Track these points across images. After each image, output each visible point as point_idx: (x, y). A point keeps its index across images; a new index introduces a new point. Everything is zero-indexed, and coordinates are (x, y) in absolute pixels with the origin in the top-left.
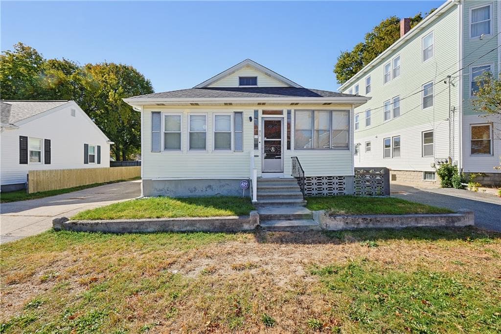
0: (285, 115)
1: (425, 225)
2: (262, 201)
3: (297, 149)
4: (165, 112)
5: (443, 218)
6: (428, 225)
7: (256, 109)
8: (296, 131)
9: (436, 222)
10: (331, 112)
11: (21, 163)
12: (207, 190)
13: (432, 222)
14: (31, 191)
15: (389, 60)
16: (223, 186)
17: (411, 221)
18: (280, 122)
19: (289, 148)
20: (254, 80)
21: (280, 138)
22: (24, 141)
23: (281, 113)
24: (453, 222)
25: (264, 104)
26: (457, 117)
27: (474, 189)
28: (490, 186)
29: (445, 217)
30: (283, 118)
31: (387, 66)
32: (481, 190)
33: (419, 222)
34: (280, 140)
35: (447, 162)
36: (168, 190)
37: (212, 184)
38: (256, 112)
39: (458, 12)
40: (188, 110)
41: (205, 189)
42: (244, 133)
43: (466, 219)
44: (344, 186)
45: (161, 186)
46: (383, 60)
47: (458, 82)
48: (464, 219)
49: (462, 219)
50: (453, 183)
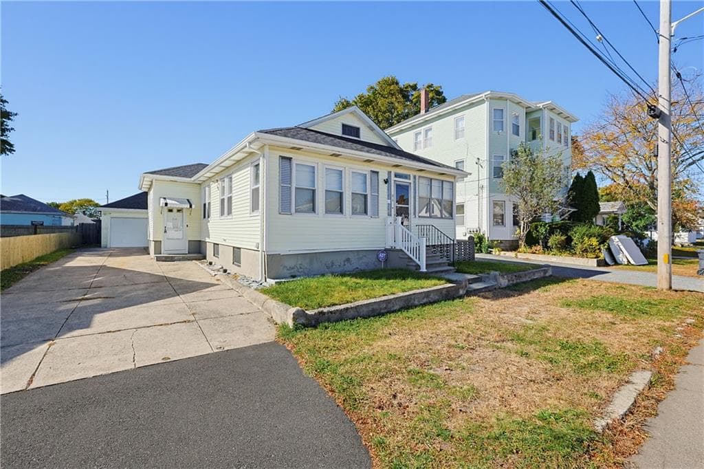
0: (411, 181)
2: (430, 271)
3: (420, 217)
4: (297, 158)
7: (390, 170)
8: (420, 198)
10: (442, 182)
12: (345, 265)
15: (420, 129)
16: (361, 258)
18: (408, 187)
19: (415, 215)
20: (356, 131)
21: (408, 205)
23: (408, 177)
25: (397, 166)
26: (485, 193)
27: (497, 253)
28: (507, 250)
31: (417, 135)
32: (502, 253)
35: (477, 231)
36: (301, 268)
37: (351, 256)
38: (390, 173)
39: (485, 106)
40: (324, 161)
41: (343, 263)
42: (380, 196)
44: (450, 253)
45: (290, 263)
46: (413, 127)
47: (485, 165)
49: (548, 271)
50: (483, 250)
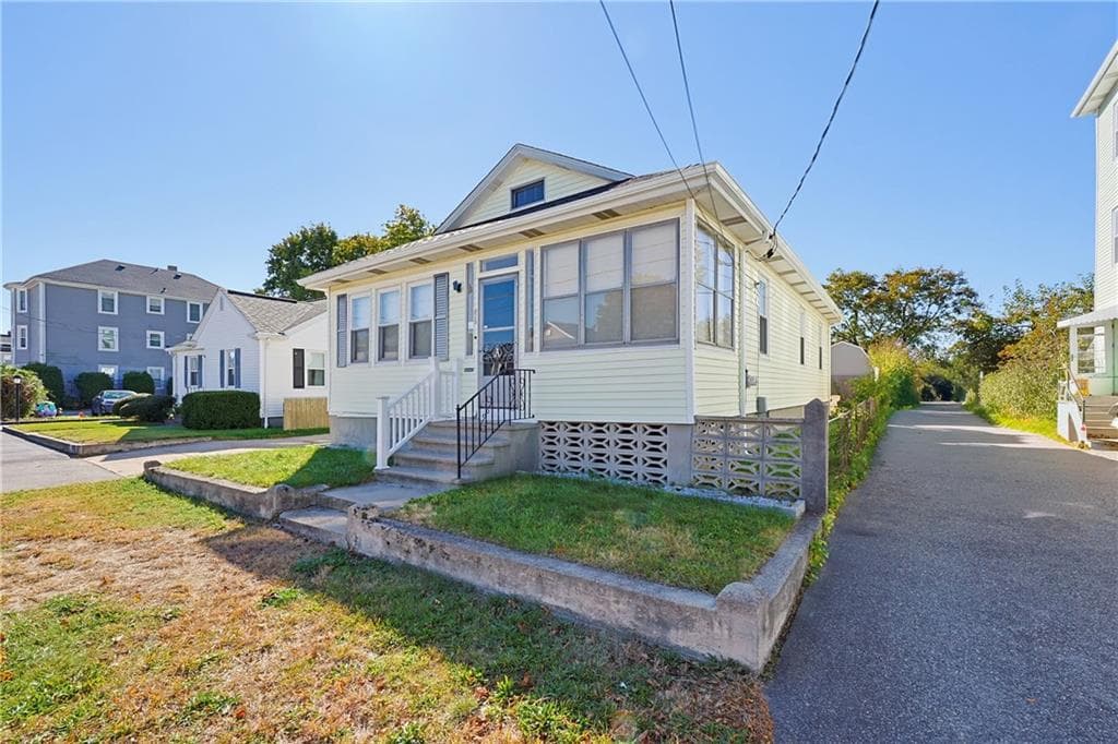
0: (521, 267)
1: (563, 605)
3: (548, 350)
4: (351, 292)
5: (624, 599)
6: (574, 608)
7: (470, 261)
8: (544, 300)
9: (601, 607)
10: (627, 235)
11: (295, 387)
13: (588, 602)
14: (287, 427)
17: (525, 579)
18: (512, 282)
19: (530, 348)
20: (537, 188)
21: (513, 325)
22: (299, 355)
23: (513, 261)
24: (664, 625)
25: (471, 248)
29: (633, 595)
30: (518, 273)
33: (548, 589)
34: (511, 328)
38: (471, 266)
40: (378, 284)
42: (451, 318)
43: (716, 630)
44: (664, 455)
48: (711, 625)
49: (701, 624)
